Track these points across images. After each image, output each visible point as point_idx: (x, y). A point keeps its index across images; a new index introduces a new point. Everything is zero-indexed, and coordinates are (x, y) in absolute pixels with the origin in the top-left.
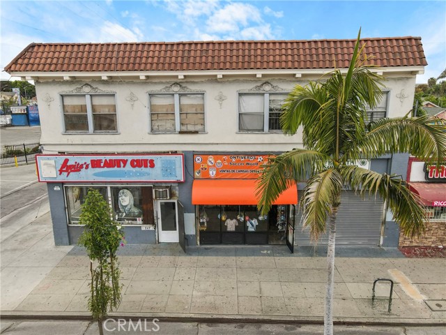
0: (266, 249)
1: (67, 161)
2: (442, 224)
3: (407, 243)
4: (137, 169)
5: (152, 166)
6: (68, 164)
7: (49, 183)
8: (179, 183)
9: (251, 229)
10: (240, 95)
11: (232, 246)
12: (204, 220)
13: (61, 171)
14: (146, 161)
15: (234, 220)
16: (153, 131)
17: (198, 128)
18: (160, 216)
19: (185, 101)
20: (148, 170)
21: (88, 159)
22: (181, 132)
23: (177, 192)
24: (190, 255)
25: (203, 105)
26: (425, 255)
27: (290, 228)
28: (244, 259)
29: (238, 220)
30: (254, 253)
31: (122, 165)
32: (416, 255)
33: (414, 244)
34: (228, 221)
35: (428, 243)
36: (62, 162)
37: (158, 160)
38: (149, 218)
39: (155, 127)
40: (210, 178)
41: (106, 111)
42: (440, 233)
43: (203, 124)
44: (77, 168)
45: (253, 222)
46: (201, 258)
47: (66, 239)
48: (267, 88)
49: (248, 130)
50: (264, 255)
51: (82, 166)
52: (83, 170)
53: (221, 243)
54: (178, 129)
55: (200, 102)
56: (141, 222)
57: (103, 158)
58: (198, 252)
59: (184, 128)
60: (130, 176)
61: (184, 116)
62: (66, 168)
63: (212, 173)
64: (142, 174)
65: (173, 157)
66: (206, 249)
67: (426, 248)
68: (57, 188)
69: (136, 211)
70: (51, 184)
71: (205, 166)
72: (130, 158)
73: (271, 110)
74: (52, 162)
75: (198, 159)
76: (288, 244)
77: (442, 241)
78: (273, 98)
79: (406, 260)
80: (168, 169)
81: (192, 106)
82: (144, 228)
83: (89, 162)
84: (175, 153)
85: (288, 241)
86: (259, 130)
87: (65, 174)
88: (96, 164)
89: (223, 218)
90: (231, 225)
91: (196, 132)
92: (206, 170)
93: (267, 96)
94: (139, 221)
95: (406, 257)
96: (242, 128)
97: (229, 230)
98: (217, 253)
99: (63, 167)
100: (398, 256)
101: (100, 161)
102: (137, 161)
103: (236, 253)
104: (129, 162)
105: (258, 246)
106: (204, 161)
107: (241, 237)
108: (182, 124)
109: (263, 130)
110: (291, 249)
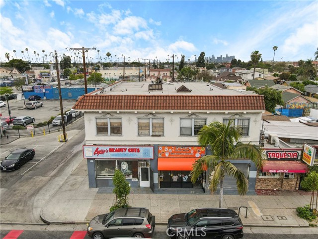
0: (192, 190)
1: (98, 149)
2: (275, 179)
3: (259, 188)
4: (131, 153)
5: (139, 151)
6: (99, 150)
7: (88, 159)
8: (151, 159)
9: (185, 180)
10: (181, 119)
11: (175, 189)
12: (162, 176)
13: (95, 153)
14: (135, 149)
15: (177, 176)
16: (139, 135)
17: (161, 133)
18: (141, 174)
19: (155, 121)
20: (137, 153)
21: (108, 148)
22: (152, 136)
23: (150, 163)
24: (156, 193)
25: (163, 124)
26: (266, 194)
27: (204, 180)
28: (182, 195)
29: (179, 176)
30: (186, 193)
31: (124, 151)
32: (262, 193)
33: (263, 188)
34: (174, 176)
35: (269, 188)
36: (95, 149)
37: (141, 149)
38: (135, 175)
39: (140, 133)
40: (166, 157)
41: (116, 125)
42: (275, 183)
43: (163, 132)
44: (102, 152)
45: (186, 177)
46: (161, 195)
47: (95, 185)
48: (194, 116)
49: (184, 135)
50: (191, 194)
51: (105, 151)
52: (105, 153)
53: (170, 187)
54: (151, 134)
55: (162, 122)
56: (131, 177)
57: (115, 148)
58: (160, 192)
59: (154, 134)
60: (127, 156)
61: (154, 128)
62: (97, 152)
63: (167, 155)
64: (133, 155)
65: (149, 147)
66: (163, 190)
67: (268, 190)
68: (92, 161)
69: (129, 172)
70: (89, 159)
71: (164, 151)
72: (128, 148)
73: (195, 126)
74: (91, 149)
75: (160, 148)
76: (203, 188)
77: (275, 187)
78: (196, 120)
79: (257, 196)
80: (146, 153)
81: (158, 123)
82: (133, 180)
83: (108, 149)
84: (149, 145)
85: (202, 186)
86: (189, 135)
87: (97, 155)
88: (111, 150)
89: (172, 175)
90: (175, 178)
91: (160, 136)
92: (164, 153)
93: (193, 120)
94: (131, 176)
95: (258, 195)
96: (181, 134)
97: (174, 181)
98: (169, 192)
99: (96, 151)
100: (254, 195)
101: (113, 149)
102: (132, 149)
103: (178, 193)
104: (127, 150)
105: (188, 189)
106: (163, 149)
107: (180, 184)
108: (153, 132)
109: (191, 135)
110: (204, 190)
